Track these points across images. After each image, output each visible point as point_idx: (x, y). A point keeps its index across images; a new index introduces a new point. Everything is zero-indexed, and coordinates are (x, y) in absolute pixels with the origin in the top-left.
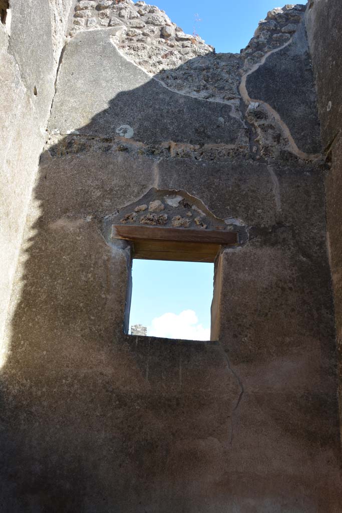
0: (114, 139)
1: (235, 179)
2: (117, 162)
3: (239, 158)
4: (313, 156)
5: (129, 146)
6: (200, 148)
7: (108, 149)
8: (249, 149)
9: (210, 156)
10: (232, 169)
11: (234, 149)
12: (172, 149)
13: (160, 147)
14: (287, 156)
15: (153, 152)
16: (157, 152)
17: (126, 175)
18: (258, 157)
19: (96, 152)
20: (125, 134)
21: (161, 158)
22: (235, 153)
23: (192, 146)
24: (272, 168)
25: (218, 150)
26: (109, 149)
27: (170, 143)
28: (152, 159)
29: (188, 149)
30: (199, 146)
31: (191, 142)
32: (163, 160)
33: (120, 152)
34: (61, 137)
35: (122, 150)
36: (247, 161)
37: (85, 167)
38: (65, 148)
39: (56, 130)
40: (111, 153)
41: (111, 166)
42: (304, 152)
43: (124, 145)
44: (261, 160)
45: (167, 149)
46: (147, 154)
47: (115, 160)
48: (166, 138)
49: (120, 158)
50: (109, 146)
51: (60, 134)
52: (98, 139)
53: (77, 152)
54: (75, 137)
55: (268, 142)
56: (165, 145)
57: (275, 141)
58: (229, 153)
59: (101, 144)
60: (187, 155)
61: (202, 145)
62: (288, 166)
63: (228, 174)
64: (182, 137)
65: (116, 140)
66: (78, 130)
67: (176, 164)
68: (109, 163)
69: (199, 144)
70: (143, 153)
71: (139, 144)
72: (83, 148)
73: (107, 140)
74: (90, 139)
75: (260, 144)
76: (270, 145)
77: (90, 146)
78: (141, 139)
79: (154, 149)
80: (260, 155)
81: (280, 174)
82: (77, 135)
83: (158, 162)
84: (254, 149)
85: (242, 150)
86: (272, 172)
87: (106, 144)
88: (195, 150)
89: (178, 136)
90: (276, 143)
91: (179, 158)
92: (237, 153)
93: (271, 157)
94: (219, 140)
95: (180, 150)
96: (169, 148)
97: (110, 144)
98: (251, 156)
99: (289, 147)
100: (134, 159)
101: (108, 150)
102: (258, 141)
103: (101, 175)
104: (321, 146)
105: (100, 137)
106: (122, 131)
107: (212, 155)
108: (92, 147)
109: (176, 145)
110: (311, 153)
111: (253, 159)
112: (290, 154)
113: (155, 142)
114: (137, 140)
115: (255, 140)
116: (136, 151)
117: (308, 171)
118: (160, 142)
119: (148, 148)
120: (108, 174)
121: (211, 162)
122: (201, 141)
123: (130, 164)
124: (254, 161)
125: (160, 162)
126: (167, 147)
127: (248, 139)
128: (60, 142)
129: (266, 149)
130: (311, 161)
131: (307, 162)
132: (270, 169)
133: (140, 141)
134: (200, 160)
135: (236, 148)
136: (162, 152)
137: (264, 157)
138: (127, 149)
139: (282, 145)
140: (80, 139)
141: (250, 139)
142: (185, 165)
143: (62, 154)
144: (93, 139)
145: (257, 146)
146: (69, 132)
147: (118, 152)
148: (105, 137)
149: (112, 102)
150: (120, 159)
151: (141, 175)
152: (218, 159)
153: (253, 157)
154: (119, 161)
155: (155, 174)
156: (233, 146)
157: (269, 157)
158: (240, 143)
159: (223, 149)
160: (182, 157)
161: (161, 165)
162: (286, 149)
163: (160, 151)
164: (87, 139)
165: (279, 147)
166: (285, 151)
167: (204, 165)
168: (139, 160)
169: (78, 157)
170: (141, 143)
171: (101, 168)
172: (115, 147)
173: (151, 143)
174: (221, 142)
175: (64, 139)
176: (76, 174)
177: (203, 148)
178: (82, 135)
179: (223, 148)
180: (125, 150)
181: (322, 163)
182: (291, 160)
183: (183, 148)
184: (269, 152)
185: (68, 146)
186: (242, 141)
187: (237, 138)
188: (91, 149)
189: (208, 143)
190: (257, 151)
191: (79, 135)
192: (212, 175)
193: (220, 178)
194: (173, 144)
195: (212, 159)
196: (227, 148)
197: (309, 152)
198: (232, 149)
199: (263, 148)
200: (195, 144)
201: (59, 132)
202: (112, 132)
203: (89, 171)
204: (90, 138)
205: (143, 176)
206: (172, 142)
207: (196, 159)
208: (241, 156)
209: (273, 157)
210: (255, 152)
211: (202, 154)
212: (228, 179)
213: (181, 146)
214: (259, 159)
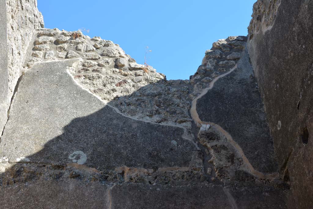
0: (66, 166)
1: (191, 203)
2: (69, 190)
3: (193, 181)
4: (270, 175)
5: (81, 172)
6: (154, 172)
7: (59, 176)
8: (203, 171)
9: (165, 179)
10: (187, 192)
11: (188, 171)
12: (125, 174)
13: (114, 172)
14: (242, 177)
15: (106, 178)
16: (110, 177)
17: (77, 203)
18: (213, 179)
19: (46, 180)
20: (78, 160)
21: (115, 184)
22: (190, 176)
23: (146, 170)
24: (228, 190)
25: (172, 173)
26: (61, 176)
27: (124, 168)
28: (105, 186)
29: (142, 174)
30: (152, 170)
31: (145, 166)
32: (116, 186)
33: (72, 179)
34: (10, 166)
35: (74, 177)
36: (202, 183)
37: (33, 196)
38: (12, 177)
39: (4, 158)
40: (62, 181)
41: (62, 194)
42: (260, 171)
43: (77, 171)
44: (216, 181)
45: (120, 174)
46: (100, 180)
47: (66, 188)
48: (120, 164)
49: (72, 185)
50: (60, 173)
51: (9, 162)
52: (49, 166)
53: (26, 181)
54: (25, 165)
55: (221, 163)
56: (119, 170)
57: (229, 162)
58: (183, 176)
59: (52, 172)
60: (141, 180)
61: (156, 169)
62: (245, 186)
63: (184, 198)
64: (135, 161)
65: (68, 167)
66: (28, 157)
67: (130, 190)
68: (60, 191)
69: (153, 168)
70: (95, 179)
71: (92, 170)
72: (32, 176)
73: (58, 167)
74: (41, 167)
75: (214, 165)
76: (224, 166)
77: (41, 174)
78: (94, 165)
79: (107, 175)
80: (215, 177)
81: (237, 196)
82: (27, 163)
83: (111, 188)
84: (209, 170)
85: (196, 172)
86: (229, 194)
87: (57, 172)
88: (149, 175)
89: (131, 160)
90: (230, 163)
91: (133, 183)
92: (191, 175)
93: (226, 178)
94: (173, 163)
95: (133, 175)
96: (123, 173)
97: (61, 171)
98: (205, 178)
99: (244, 166)
100: (87, 186)
101: (59, 178)
102: (212, 162)
103: (49, 205)
104: (277, 165)
105: (51, 164)
106: (75, 157)
107: (166, 179)
108: (43, 175)
109: (130, 169)
110: (267, 172)
111: (208, 181)
112: (246, 174)
113: (108, 168)
114: (90, 166)
115: (209, 161)
116: (88, 177)
117: (267, 192)
118: (113, 168)
119: (101, 173)
120: (58, 203)
121: (165, 186)
122: (154, 164)
123: (82, 191)
124: (209, 183)
125: (114, 189)
126: (121, 172)
127: (201, 161)
128: (7, 171)
129: (221, 170)
130: (268, 180)
131: (264, 181)
132: (227, 190)
133: (93, 167)
134: (155, 184)
135: (190, 170)
136: (116, 177)
137: (219, 178)
138: (79, 175)
139: (237, 165)
140: (30, 167)
141: (203, 161)
142: (139, 191)
143: (8, 184)
144: (44, 166)
145: (211, 168)
146: (18, 160)
147: (70, 179)
148: (57, 164)
149: (67, 129)
150: (72, 187)
151: (93, 203)
152: (173, 182)
153: (207, 179)
154: (71, 188)
155: (108, 201)
156: (187, 169)
157: (224, 178)
158: (193, 165)
159: (177, 172)
160: (136, 182)
161: (114, 192)
162: (241, 169)
163: (114, 176)
164: (38, 167)
165: (234, 168)
166: (240, 171)
167: (158, 189)
168: (91, 187)
169: (26, 186)
170: (94, 169)
171: (50, 197)
172: (67, 174)
173: (104, 169)
174: (175, 165)
175: (12, 168)
176: (22, 205)
177: (157, 171)
178: (33, 162)
179: (177, 170)
180: (77, 176)
181: (280, 182)
182: (248, 180)
183: (136, 172)
184: (224, 173)
185: (16, 174)
186: (196, 163)
187: (190, 160)
188: (41, 178)
189: (162, 167)
190: (211, 172)
191: (30, 162)
192: (167, 200)
193: (175, 202)
194: (127, 169)
195: (166, 183)
196: (181, 170)
197: (265, 171)
198: (186, 172)
199: (217, 169)
200: (149, 167)
201: (7, 160)
202: (65, 158)
203: (37, 201)
204: (41, 165)
205: (94, 204)
206: (126, 167)
207: (150, 183)
208: (196, 178)
209: (228, 179)
210: (210, 174)
211: (156, 178)
212: (184, 204)
213: (135, 170)
214: (214, 181)
